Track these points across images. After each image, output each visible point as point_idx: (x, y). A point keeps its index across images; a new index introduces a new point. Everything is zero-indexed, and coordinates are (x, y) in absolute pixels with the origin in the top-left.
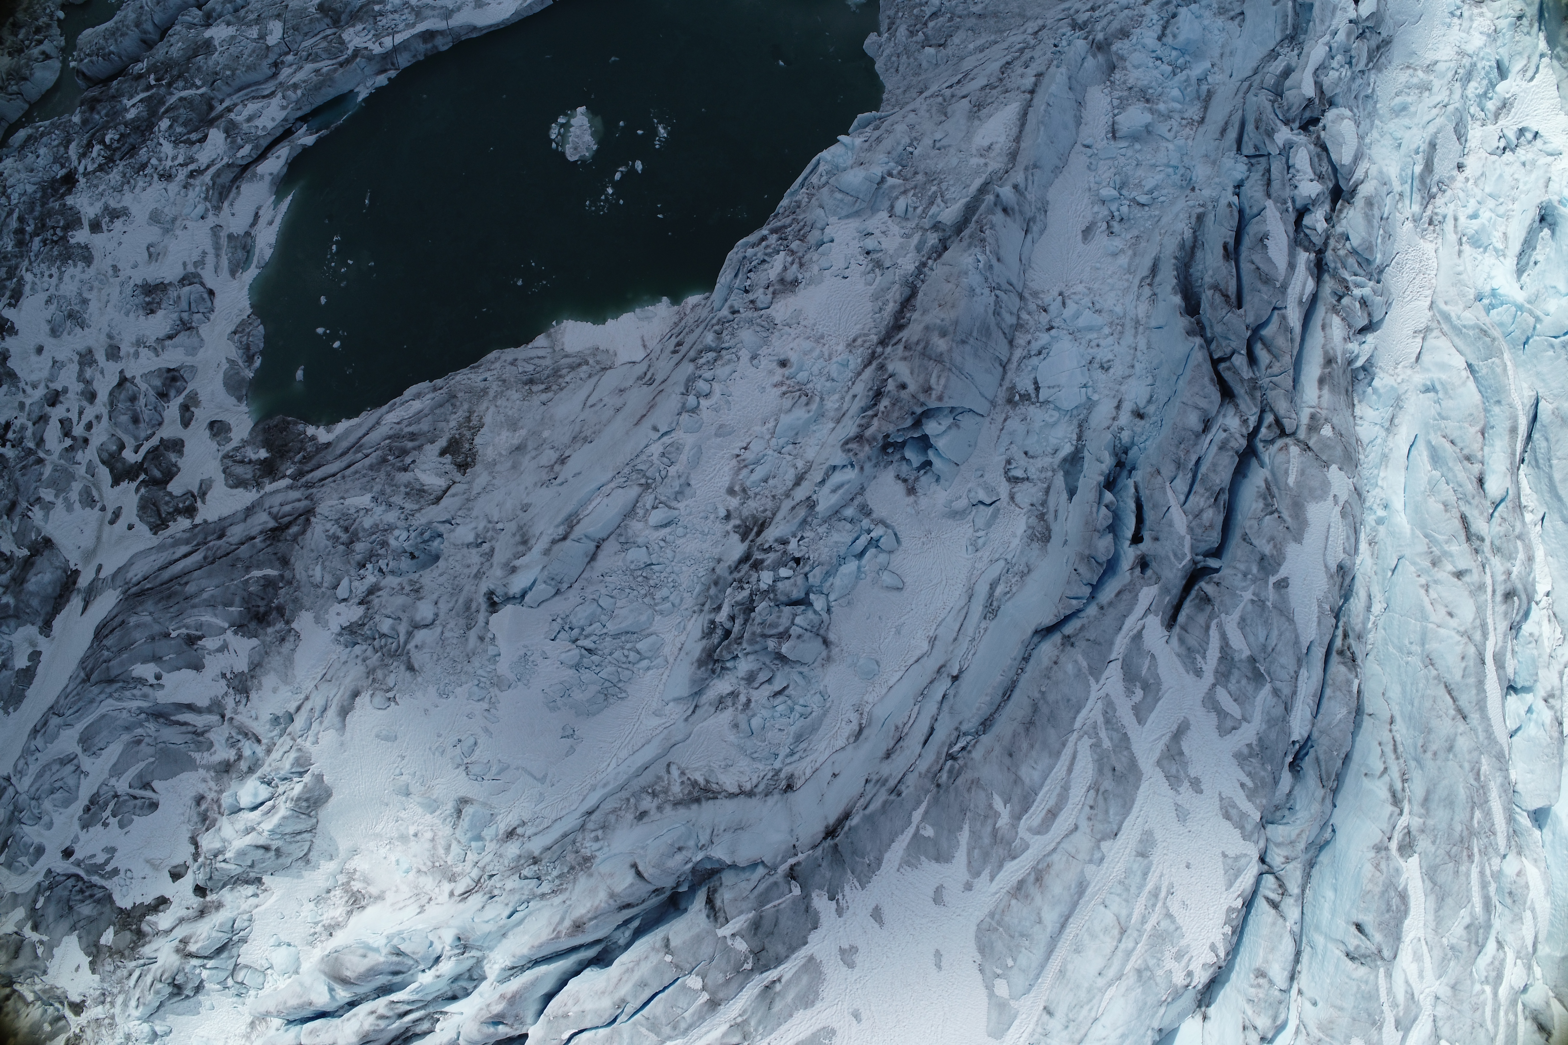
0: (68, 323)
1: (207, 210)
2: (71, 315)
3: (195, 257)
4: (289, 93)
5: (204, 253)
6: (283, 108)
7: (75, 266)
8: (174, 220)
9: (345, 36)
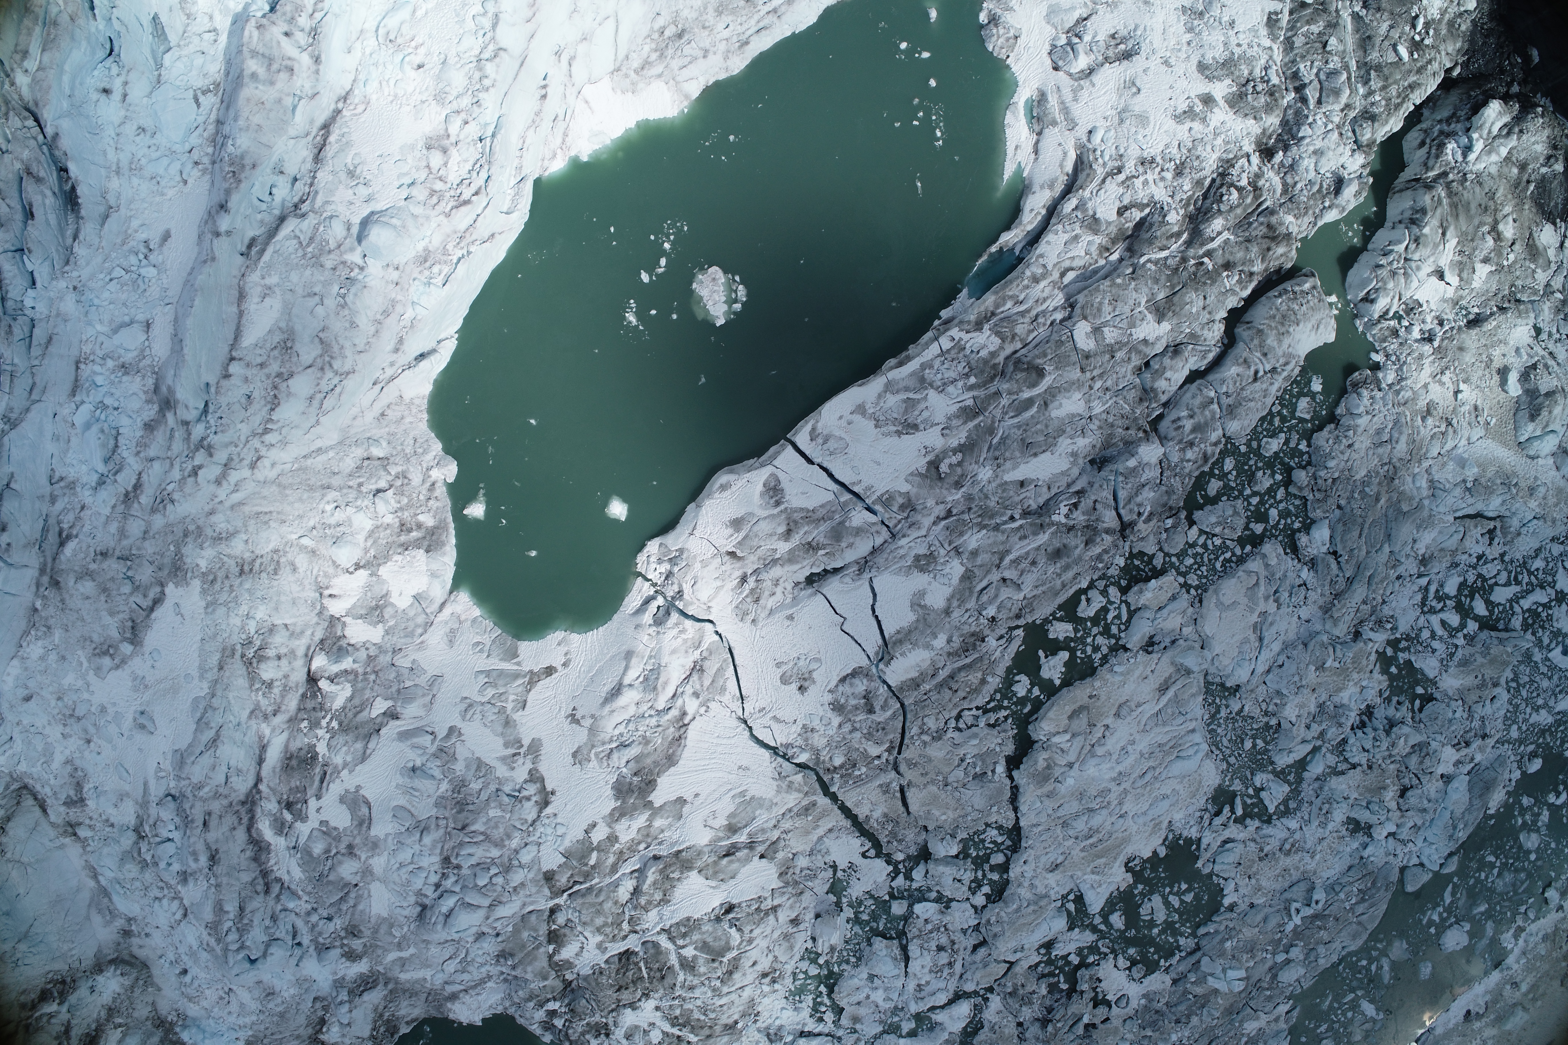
0: (1201, 8)
1: (1089, 141)
2: (1201, 14)
3: (1084, 95)
4: (1040, 271)
5: (1076, 100)
6: (1041, 256)
7: (1214, 58)
8: (1122, 121)
9: (997, 341)
